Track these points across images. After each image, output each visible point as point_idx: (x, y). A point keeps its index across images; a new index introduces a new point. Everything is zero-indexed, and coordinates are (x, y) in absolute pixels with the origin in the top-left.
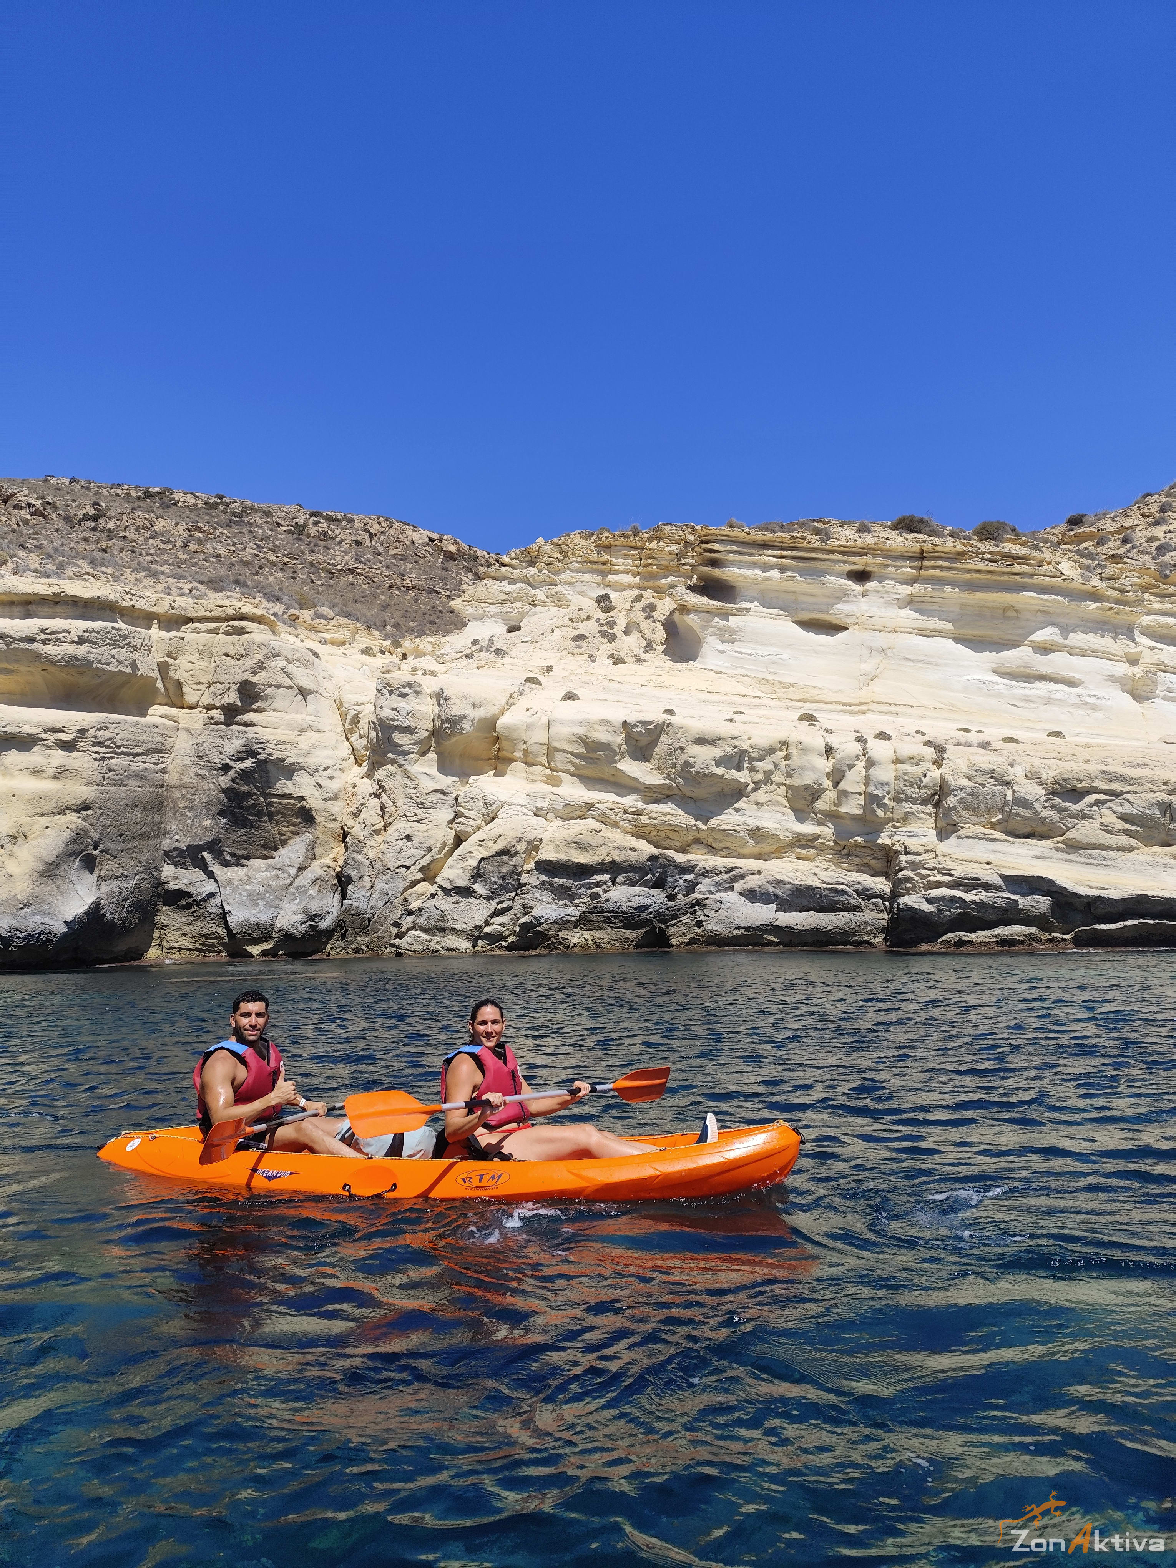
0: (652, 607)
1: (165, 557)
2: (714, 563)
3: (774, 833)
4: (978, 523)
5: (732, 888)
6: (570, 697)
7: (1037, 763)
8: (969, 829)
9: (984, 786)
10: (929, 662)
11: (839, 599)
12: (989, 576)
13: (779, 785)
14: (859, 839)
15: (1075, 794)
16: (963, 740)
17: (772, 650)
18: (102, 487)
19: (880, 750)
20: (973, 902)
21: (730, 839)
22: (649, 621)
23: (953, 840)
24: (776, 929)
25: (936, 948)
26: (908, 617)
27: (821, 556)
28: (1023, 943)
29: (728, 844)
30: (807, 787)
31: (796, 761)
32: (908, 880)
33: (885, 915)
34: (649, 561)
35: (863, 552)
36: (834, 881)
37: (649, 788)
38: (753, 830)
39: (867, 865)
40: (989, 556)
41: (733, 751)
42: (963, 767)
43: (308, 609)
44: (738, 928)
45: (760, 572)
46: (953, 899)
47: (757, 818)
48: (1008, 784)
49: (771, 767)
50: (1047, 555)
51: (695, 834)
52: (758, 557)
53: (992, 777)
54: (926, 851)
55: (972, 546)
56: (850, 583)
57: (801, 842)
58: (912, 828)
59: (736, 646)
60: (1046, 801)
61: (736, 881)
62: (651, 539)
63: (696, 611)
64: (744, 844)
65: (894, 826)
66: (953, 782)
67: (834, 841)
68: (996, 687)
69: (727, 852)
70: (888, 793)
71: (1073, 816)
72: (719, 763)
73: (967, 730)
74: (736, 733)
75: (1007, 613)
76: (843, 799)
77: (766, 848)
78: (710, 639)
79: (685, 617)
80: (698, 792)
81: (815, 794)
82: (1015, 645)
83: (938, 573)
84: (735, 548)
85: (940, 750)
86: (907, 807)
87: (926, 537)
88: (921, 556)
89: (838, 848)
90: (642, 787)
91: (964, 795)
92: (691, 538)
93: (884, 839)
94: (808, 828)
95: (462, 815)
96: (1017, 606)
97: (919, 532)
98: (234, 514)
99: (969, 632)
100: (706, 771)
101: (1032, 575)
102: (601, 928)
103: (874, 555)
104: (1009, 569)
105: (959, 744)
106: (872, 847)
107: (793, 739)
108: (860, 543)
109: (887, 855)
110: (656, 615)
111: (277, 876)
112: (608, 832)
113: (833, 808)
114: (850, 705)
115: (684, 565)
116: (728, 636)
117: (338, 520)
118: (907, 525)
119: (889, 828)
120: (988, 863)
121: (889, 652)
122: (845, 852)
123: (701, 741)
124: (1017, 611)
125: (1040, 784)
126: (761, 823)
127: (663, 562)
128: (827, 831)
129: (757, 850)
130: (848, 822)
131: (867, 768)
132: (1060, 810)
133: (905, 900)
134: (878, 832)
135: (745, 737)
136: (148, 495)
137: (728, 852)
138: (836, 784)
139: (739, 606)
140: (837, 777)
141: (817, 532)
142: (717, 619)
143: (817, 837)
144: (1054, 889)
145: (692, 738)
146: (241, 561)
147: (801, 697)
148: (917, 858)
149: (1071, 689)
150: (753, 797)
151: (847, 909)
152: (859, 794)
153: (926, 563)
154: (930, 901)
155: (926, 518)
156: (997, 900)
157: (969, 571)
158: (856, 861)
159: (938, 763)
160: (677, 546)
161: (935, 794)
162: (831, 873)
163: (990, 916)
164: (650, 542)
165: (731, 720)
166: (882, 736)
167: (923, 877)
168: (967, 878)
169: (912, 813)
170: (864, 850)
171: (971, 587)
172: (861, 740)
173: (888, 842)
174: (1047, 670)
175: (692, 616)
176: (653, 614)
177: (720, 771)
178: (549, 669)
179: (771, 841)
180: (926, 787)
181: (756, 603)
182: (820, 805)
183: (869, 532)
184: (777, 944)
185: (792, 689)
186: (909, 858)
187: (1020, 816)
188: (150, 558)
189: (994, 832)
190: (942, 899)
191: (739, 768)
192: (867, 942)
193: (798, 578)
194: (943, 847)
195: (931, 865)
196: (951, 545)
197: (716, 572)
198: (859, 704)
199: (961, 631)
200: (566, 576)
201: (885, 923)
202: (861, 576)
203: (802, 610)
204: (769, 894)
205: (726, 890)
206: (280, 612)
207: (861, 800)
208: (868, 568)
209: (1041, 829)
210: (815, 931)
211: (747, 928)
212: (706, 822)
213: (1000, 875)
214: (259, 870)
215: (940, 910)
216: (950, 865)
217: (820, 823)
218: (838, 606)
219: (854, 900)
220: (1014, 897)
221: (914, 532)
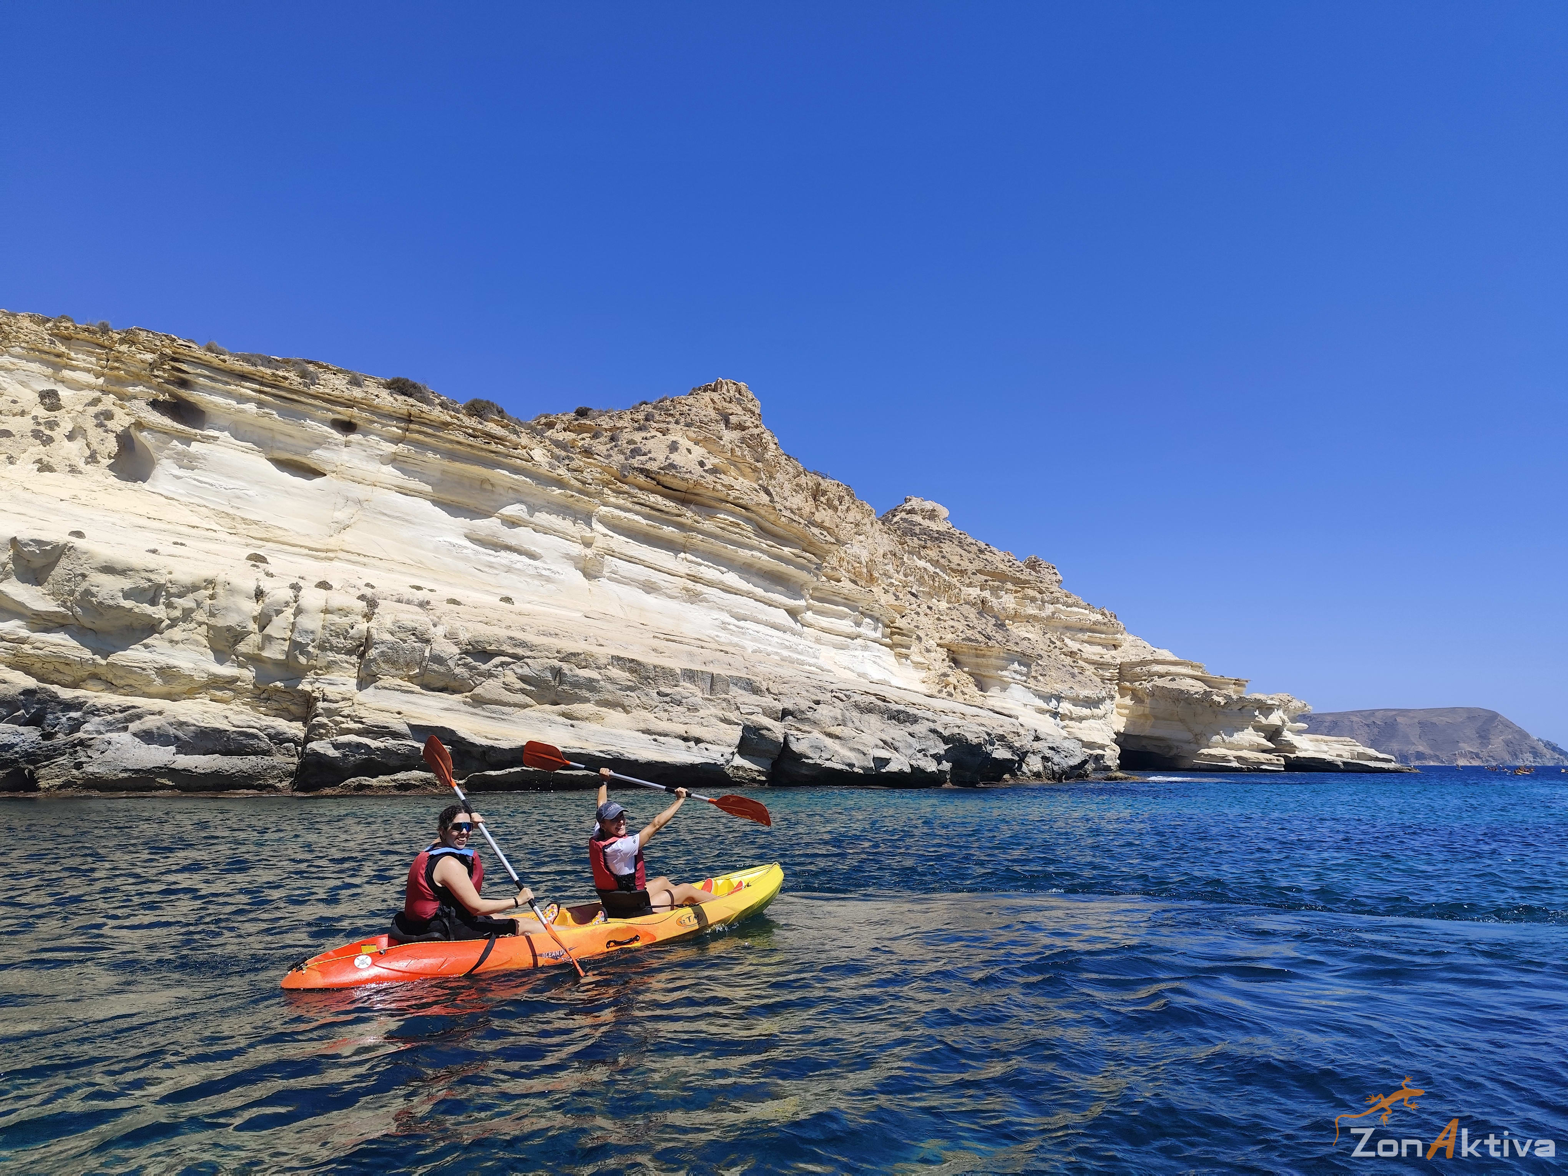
0: (109, 416)
2: (184, 384)
3: (187, 673)
4: (469, 400)
5: (126, 729)
7: (458, 624)
8: (388, 681)
9: (405, 641)
10: (405, 519)
11: (319, 445)
12: (469, 449)
13: (200, 624)
14: (279, 684)
15: (485, 655)
16: (405, 597)
17: (240, 484)
19: (312, 598)
20: (378, 749)
21: (134, 676)
22: (100, 430)
23: (371, 690)
24: (169, 771)
25: (338, 791)
26: (389, 473)
27: (303, 399)
28: (418, 786)
29: (131, 682)
30: (229, 629)
31: (221, 601)
32: (323, 726)
33: (296, 760)
34: (116, 365)
35: (350, 404)
36: (245, 724)
38: (162, 668)
39: (287, 710)
40: (471, 431)
41: (147, 585)
42: (388, 622)
44: (126, 770)
45: (234, 403)
46: (359, 745)
47: (169, 656)
48: (428, 641)
49: (193, 605)
50: (524, 440)
51: (91, 669)
52: (233, 387)
53: (413, 634)
54: (344, 699)
55: (458, 418)
56: (333, 431)
57: (216, 683)
58: (333, 676)
59: (195, 474)
60: (460, 659)
61: (132, 721)
62: (122, 341)
63: (151, 429)
64: (150, 682)
65: (316, 674)
66: (376, 636)
67: (254, 685)
68: (465, 551)
69: (129, 690)
70: (313, 641)
71: (481, 674)
72: (127, 595)
73: (419, 588)
74: (152, 566)
75: (483, 485)
76: (267, 643)
77: (177, 688)
78: (165, 462)
79: (138, 434)
80: (99, 624)
81: (237, 635)
82: (487, 515)
83: (421, 437)
84: (207, 373)
85: (372, 604)
86: (331, 656)
87: (415, 402)
88: (409, 419)
89: (257, 692)
90: (29, 613)
91: (385, 649)
92: (168, 351)
93: (305, 686)
94: (227, 670)
96: (493, 481)
97: (410, 396)
99: (448, 497)
100: (111, 602)
101: (507, 456)
103: (360, 409)
104: (486, 446)
105: (399, 601)
106: (291, 692)
107: (221, 578)
108: (347, 394)
109: (308, 701)
110: (110, 424)
113: (256, 652)
114: (317, 550)
115: (157, 377)
116: (188, 462)
118: (400, 387)
119: (311, 675)
120: (399, 713)
121: (365, 504)
122: (264, 695)
123: (108, 569)
124: (492, 485)
125: (457, 644)
126: (174, 662)
127: (132, 369)
128: (248, 674)
129: (166, 689)
130: (270, 666)
131: (295, 615)
132: (471, 668)
133: (313, 745)
134: (300, 677)
135: (163, 571)
137: (131, 691)
138: (262, 628)
139: (206, 433)
140: (263, 620)
141: (303, 375)
142: (175, 442)
143: (235, 679)
144: (455, 739)
145: (98, 566)
147: (264, 536)
148: (334, 706)
149: (531, 562)
150: (168, 634)
151: (255, 753)
152: (285, 640)
153: (412, 426)
154: (336, 746)
155: (420, 384)
156: (401, 747)
157: (451, 441)
158: (275, 705)
159: (368, 617)
160: (152, 356)
161: (361, 645)
162: (243, 717)
163: (393, 762)
164: (121, 344)
165: (154, 551)
166: (324, 585)
167: (337, 723)
168: (376, 726)
169: (335, 662)
170: (284, 695)
171: (452, 456)
172: (296, 587)
173: (308, 688)
174: (513, 542)
175: (145, 433)
176: (106, 422)
177: (128, 604)
179: (183, 681)
180: (352, 638)
181: (226, 433)
182: (242, 647)
183: (360, 386)
184: (171, 788)
185: (254, 526)
186: (326, 705)
187: (435, 671)
189: (410, 684)
190: (348, 745)
191: (153, 602)
192: (272, 786)
193: (276, 416)
194: (360, 696)
195: (345, 713)
196: (437, 413)
197: (183, 393)
198: (327, 551)
199: (442, 495)
201: (293, 767)
202: (347, 427)
203: (279, 448)
204: (168, 736)
205: (119, 730)
207: (286, 646)
208: (353, 420)
209: (453, 684)
210: (216, 775)
211: (136, 771)
212: (105, 657)
213: (408, 725)
215: (345, 755)
216: (362, 713)
217: (241, 666)
218: (317, 451)
219: (265, 743)
220: (417, 745)
221: (405, 395)
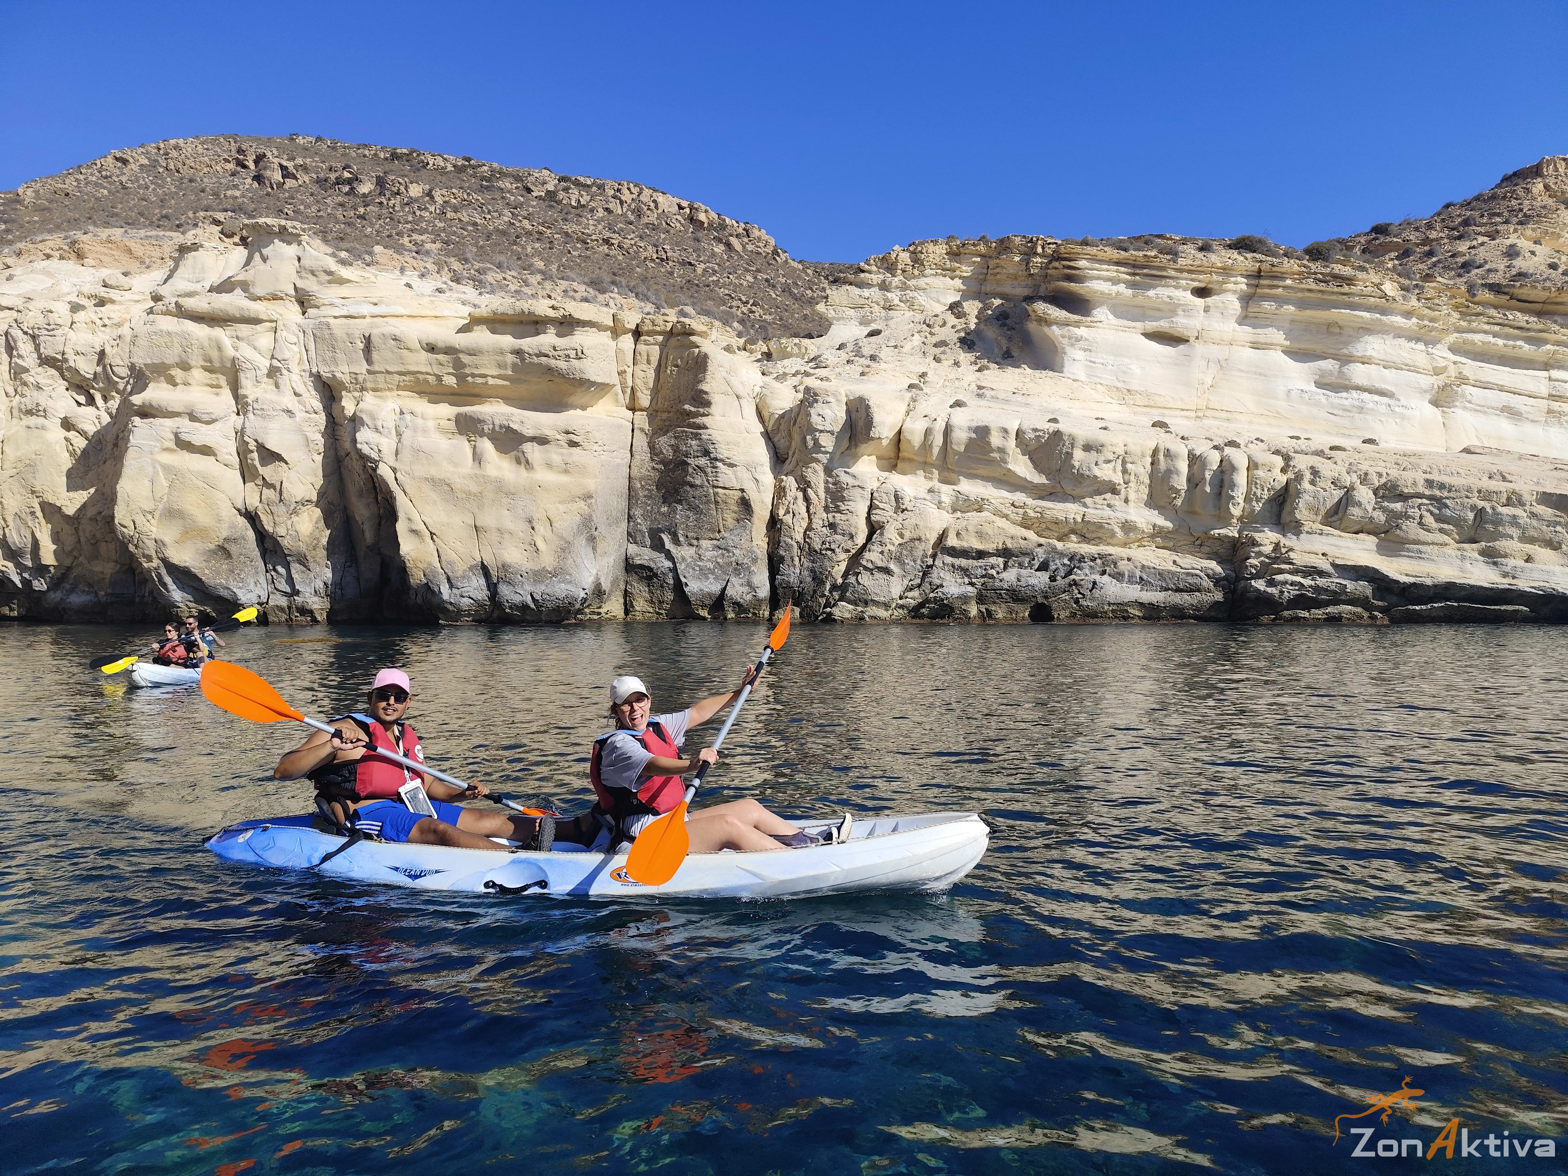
0: (1004, 316)
1: (424, 225)
2: (1070, 278)
3: (1140, 526)
4: (1308, 244)
5: (1105, 572)
6: (958, 404)
7: (1370, 470)
8: (1309, 526)
9: (1326, 490)
10: (1259, 373)
11: (1184, 313)
12: (1320, 295)
13: (1146, 485)
14: (1214, 532)
15: (1401, 497)
16: (1299, 448)
17: (1123, 360)
18: (349, 148)
19: (1235, 457)
20: (1310, 586)
21: (1102, 530)
22: (1003, 329)
23: (1294, 535)
24: (1141, 605)
26: (1243, 331)
27: (1170, 274)
28: (1349, 619)
29: (1099, 535)
30: (1171, 488)
31: (1163, 466)
32: (1255, 567)
34: (997, 271)
35: (1208, 271)
36: (1189, 567)
37: (1036, 487)
38: (1122, 523)
39: (1217, 554)
40: (1320, 276)
41: (1110, 457)
42: (1307, 473)
43: (672, 307)
44: (1109, 604)
45: (1114, 288)
46: (1293, 584)
47: (1127, 513)
48: (1346, 489)
50: (1373, 276)
51: (1073, 526)
52: (1113, 276)
53: (1334, 483)
54: (1271, 544)
55: (1305, 266)
56: (1194, 298)
57: (1159, 534)
58: (1261, 524)
59: (1088, 355)
60: (1376, 504)
61: (1108, 566)
62: (998, 249)
63: (1056, 323)
64: (1113, 534)
65: (1245, 523)
66: (1298, 486)
67: (1192, 534)
68: (1318, 396)
69: (1099, 541)
70: (1243, 494)
71: (1399, 517)
72: (1098, 467)
73: (1298, 438)
74: (1114, 441)
75: (1331, 329)
77: (1132, 539)
78: (1070, 348)
79: (1046, 329)
80: (1078, 490)
81: (1177, 493)
83: (1273, 292)
84: (1095, 265)
85: (1287, 458)
86: (1256, 506)
87: (1263, 257)
88: (1259, 275)
89: (1194, 539)
90: (1029, 485)
91: (1308, 498)
93: (1234, 533)
95: (878, 508)
96: (1340, 323)
97: (1258, 252)
98: (483, 178)
99: (1298, 346)
100: (1087, 473)
101: (1359, 296)
102: (995, 603)
103: (1216, 273)
104: (1336, 289)
105: (1297, 452)
106: (1224, 539)
108: (1205, 263)
109: (1236, 546)
111: (723, 555)
112: (1001, 522)
114: (1190, 410)
115: (1033, 275)
116: (1083, 348)
117: (588, 186)
118: (1246, 245)
119: (1240, 524)
120: (1323, 555)
121: (1225, 364)
122: (1199, 542)
123: (1086, 447)
124: (1340, 327)
125: (1372, 489)
127: (1010, 272)
128: (1185, 525)
129: (1124, 540)
130: (1205, 518)
131: (1225, 473)
132: (1389, 512)
133: (1250, 584)
135: (1120, 444)
136: (394, 156)
137: (1101, 541)
138: (1196, 486)
139: (1092, 318)
140: (1198, 479)
141: (1166, 250)
142: (1072, 331)
144: (1378, 577)
145: (1080, 445)
146: (498, 230)
147: (1149, 404)
149: (1383, 400)
150: (1124, 495)
151: (1199, 590)
152: (1216, 494)
153: (1264, 282)
154: (1273, 584)
155: (1263, 239)
156: (1331, 585)
157: (1302, 291)
158: (1209, 550)
159: (1286, 470)
160: (1026, 257)
161: (1282, 496)
162: (1186, 561)
163: (1324, 598)
164: (998, 252)
165: (1105, 429)
166: (1232, 444)
167: (1268, 565)
168: (1306, 567)
169: (1259, 512)
170: (1217, 542)
171: (1305, 304)
172: (1218, 448)
173: (1239, 535)
174: (1364, 382)
175: (1052, 327)
176: (1008, 322)
177: (1099, 473)
178: (923, 375)
179: (1136, 532)
180: (1275, 490)
181: (1109, 314)
182: (1180, 503)
183: (1213, 252)
184: (1141, 617)
186: (1255, 549)
187: (1353, 515)
188: (409, 226)
189: (1330, 529)
190: (1284, 583)
191: (1114, 471)
194: (1285, 541)
195: (1274, 555)
196: (1285, 265)
197: (1071, 286)
198: (1196, 410)
199: (1293, 344)
200: (922, 282)
202: (1204, 292)
203: (1149, 322)
204: (1135, 577)
205: (1099, 573)
206: (652, 311)
208: (1210, 286)
209: (1368, 527)
210: (1173, 607)
211: (1117, 604)
213: (1334, 564)
214: (707, 550)
215: (1281, 592)
216: (1292, 555)
217: (1179, 518)
218: (1180, 320)
219: (1207, 582)
220: (1344, 582)
221: (1254, 252)
